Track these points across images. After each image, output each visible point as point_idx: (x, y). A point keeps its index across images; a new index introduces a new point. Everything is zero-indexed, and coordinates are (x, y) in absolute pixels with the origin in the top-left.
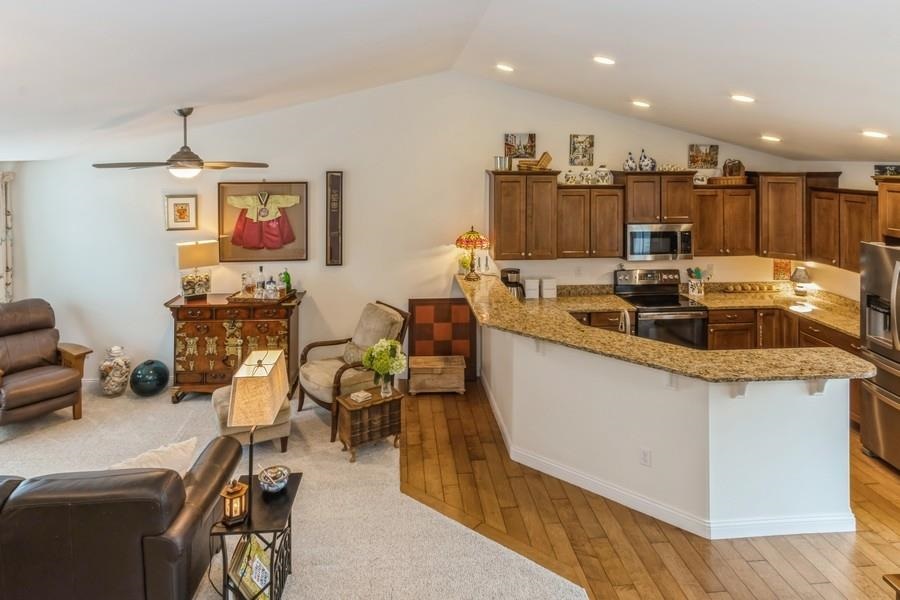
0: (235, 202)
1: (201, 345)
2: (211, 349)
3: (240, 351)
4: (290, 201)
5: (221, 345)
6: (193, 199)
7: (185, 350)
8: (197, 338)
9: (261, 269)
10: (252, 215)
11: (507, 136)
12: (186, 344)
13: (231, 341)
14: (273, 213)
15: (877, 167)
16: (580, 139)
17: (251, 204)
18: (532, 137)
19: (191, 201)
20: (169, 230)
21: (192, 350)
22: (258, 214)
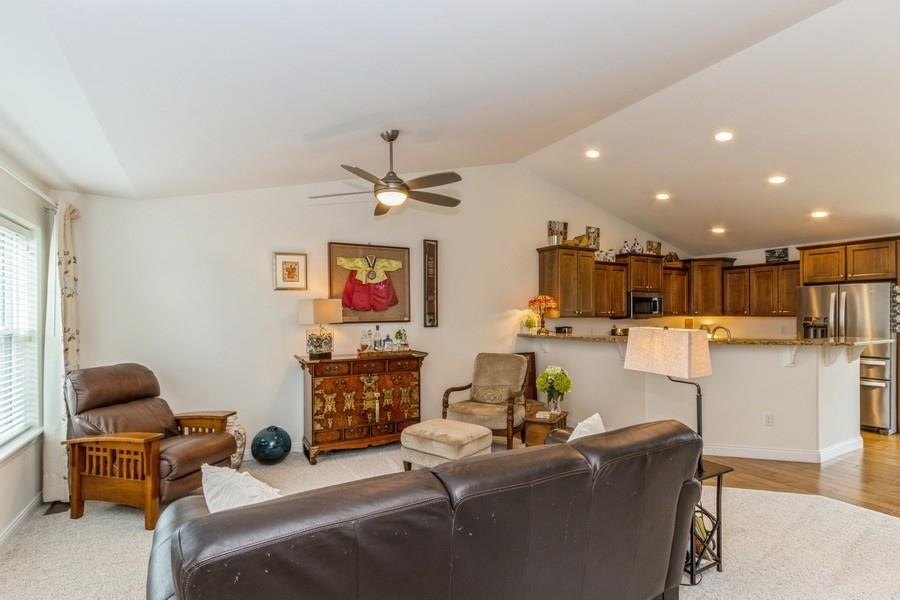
0: (345, 263)
1: (339, 402)
2: (349, 404)
3: (377, 404)
4: (395, 265)
5: (359, 400)
6: (303, 258)
7: (324, 407)
8: (335, 394)
9: (378, 328)
10: (361, 277)
11: (550, 222)
12: (324, 401)
13: (368, 395)
14: (380, 277)
15: (767, 251)
16: (593, 230)
17: (360, 265)
18: (565, 225)
19: (301, 260)
20: (278, 289)
21: (330, 407)
22: (368, 276)
